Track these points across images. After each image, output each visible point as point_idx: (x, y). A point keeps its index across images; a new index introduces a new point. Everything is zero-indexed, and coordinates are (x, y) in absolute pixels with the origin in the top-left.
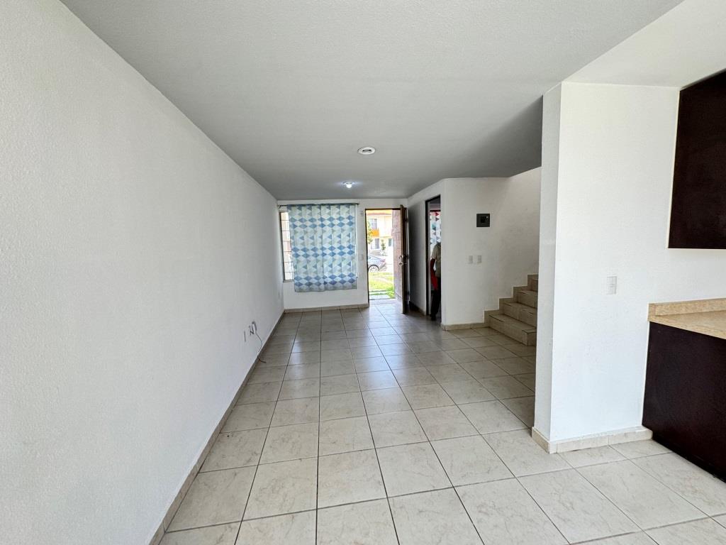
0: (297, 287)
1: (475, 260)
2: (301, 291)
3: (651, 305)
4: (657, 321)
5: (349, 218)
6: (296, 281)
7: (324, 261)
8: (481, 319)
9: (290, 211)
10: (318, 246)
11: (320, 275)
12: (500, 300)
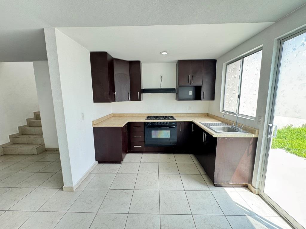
3: (93, 121)
4: (95, 126)
12: (10, 136)
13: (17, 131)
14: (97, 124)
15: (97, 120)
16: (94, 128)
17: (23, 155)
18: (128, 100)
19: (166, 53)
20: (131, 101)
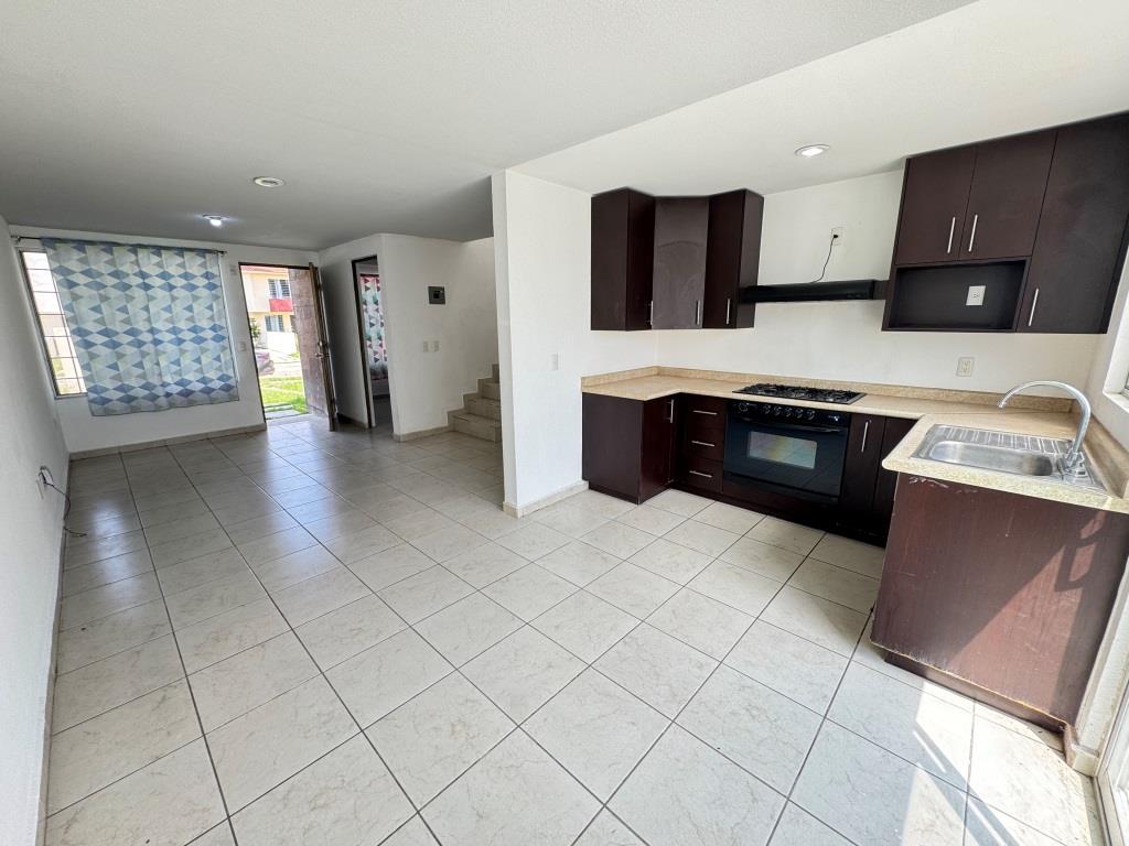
0: (96, 407)
1: (431, 346)
2: (108, 413)
5: (207, 276)
6: (92, 396)
7: (158, 353)
8: (443, 422)
9: (51, 252)
10: (142, 326)
11: (155, 381)
12: (465, 396)
13: (475, 391)
14: (595, 386)
15: (596, 377)
16: (585, 395)
17: (477, 438)
18: (695, 326)
19: (820, 151)
20: (704, 327)
